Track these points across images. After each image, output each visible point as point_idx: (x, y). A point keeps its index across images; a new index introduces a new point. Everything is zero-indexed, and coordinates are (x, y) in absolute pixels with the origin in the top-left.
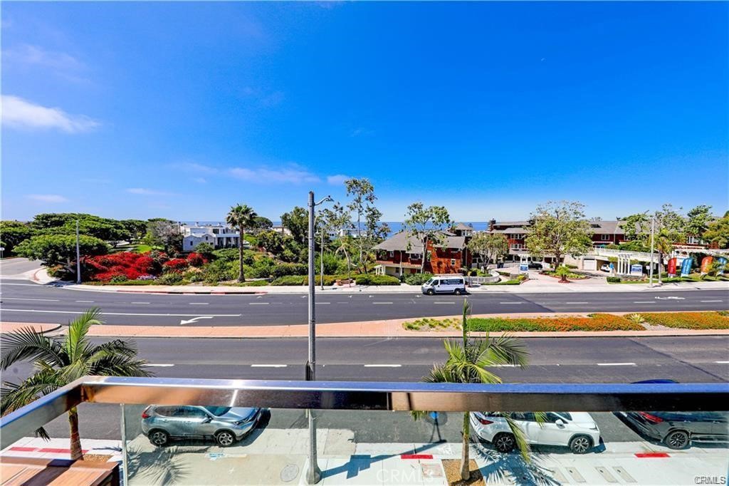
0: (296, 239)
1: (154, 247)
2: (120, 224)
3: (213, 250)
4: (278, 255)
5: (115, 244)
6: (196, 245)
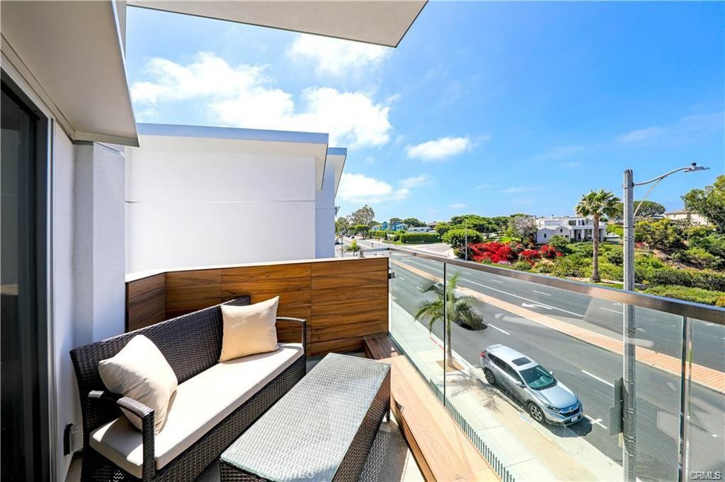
0: (722, 232)
1: (513, 239)
2: (491, 221)
3: (568, 243)
4: (676, 255)
5: (488, 236)
6: (550, 237)
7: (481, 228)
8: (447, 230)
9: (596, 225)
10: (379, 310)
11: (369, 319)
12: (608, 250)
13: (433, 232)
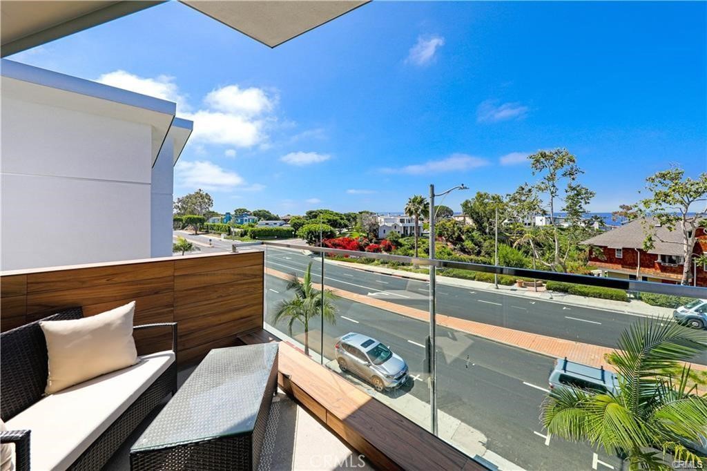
0: (479, 230)
1: (361, 234)
2: (343, 216)
3: (400, 238)
4: (458, 246)
5: (340, 231)
6: (388, 233)
7: (334, 224)
8: (302, 225)
9: (417, 223)
10: (254, 305)
11: (244, 315)
12: (424, 243)
13: (287, 227)
